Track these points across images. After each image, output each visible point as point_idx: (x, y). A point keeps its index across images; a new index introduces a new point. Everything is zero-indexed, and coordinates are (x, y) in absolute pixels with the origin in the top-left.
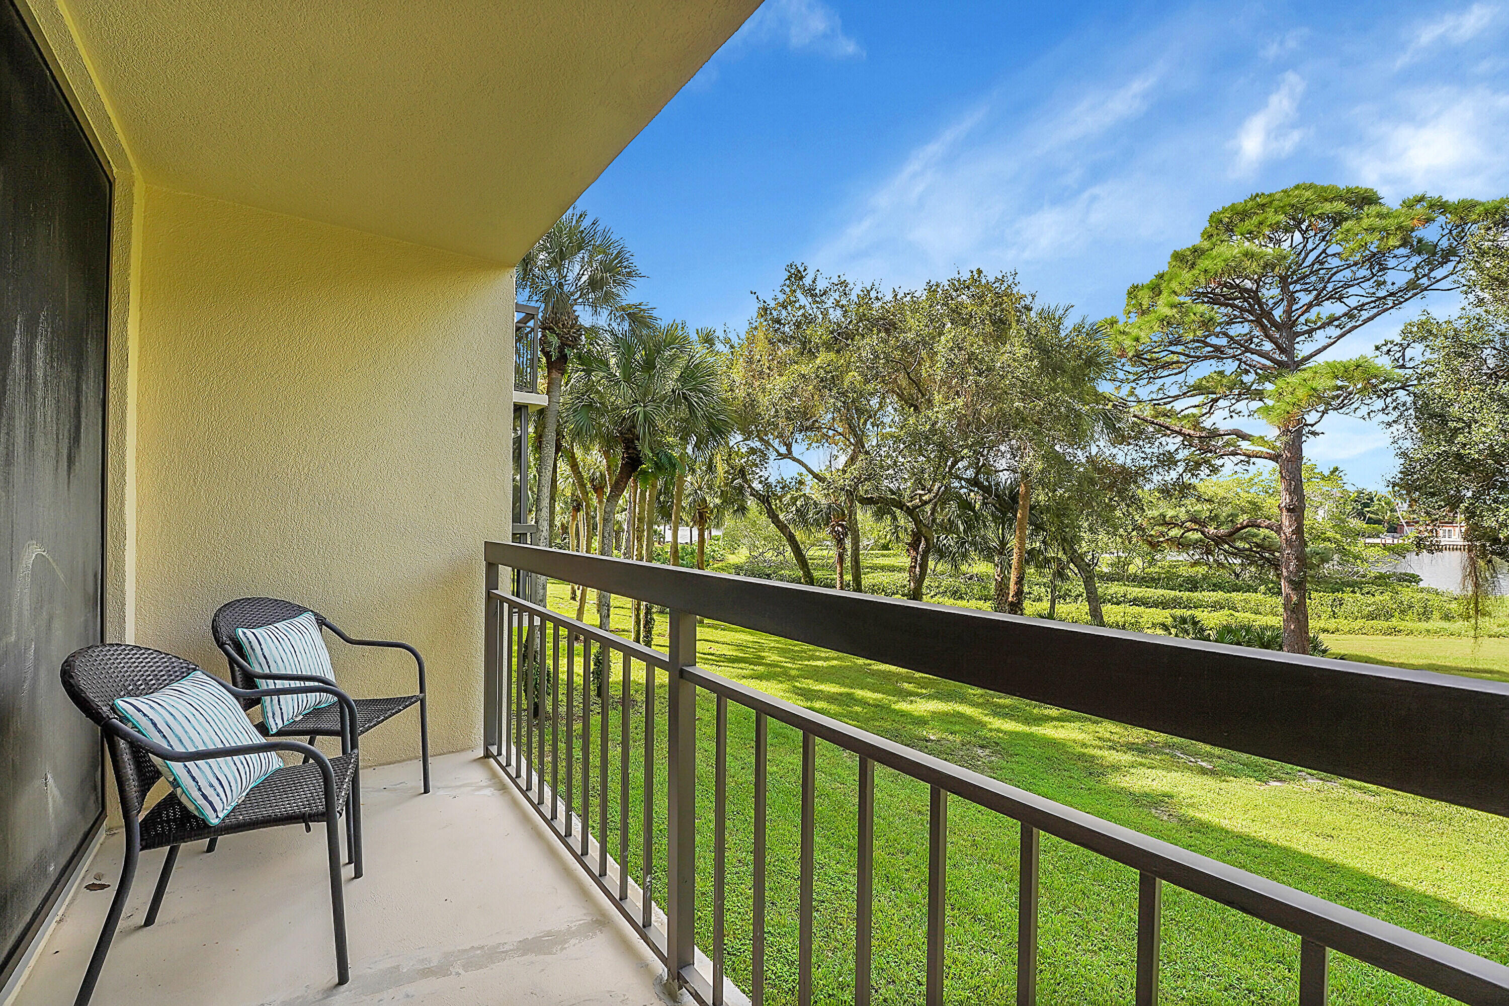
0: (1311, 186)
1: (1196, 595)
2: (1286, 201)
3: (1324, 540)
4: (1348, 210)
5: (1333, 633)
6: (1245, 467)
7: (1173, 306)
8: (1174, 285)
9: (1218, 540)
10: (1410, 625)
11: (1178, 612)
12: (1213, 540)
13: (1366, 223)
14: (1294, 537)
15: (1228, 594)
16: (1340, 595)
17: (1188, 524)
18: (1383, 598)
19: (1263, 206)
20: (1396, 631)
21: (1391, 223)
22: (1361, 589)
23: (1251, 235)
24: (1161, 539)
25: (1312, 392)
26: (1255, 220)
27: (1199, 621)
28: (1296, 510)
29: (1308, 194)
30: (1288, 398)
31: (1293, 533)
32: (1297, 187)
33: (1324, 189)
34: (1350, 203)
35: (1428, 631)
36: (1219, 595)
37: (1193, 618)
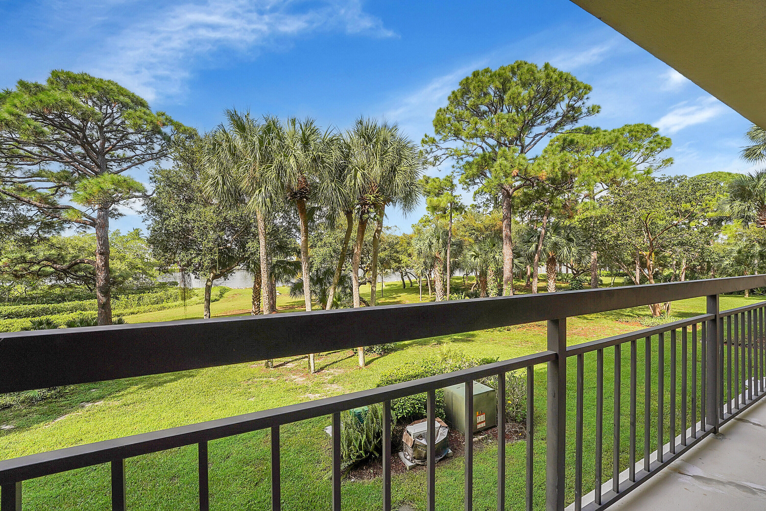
0: (116, 84)
1: (62, 305)
2: (100, 84)
3: (137, 269)
4: (131, 104)
5: (136, 314)
6: (84, 230)
7: (12, 114)
8: (16, 101)
9: (65, 271)
10: (170, 304)
11: (37, 319)
12: (62, 272)
13: (138, 113)
14: (103, 268)
15: (82, 302)
16: (142, 295)
17: (45, 262)
18: (161, 294)
19: (87, 81)
20: (164, 308)
21: (149, 118)
22: (152, 290)
23: (77, 93)
24: (25, 273)
25: (100, 189)
26: (81, 86)
27: (52, 322)
28: (105, 253)
29: (112, 87)
30: (88, 190)
31: (103, 266)
32: (109, 81)
33: (122, 89)
34: (133, 101)
35: (176, 306)
36: (77, 303)
37: (48, 320)
